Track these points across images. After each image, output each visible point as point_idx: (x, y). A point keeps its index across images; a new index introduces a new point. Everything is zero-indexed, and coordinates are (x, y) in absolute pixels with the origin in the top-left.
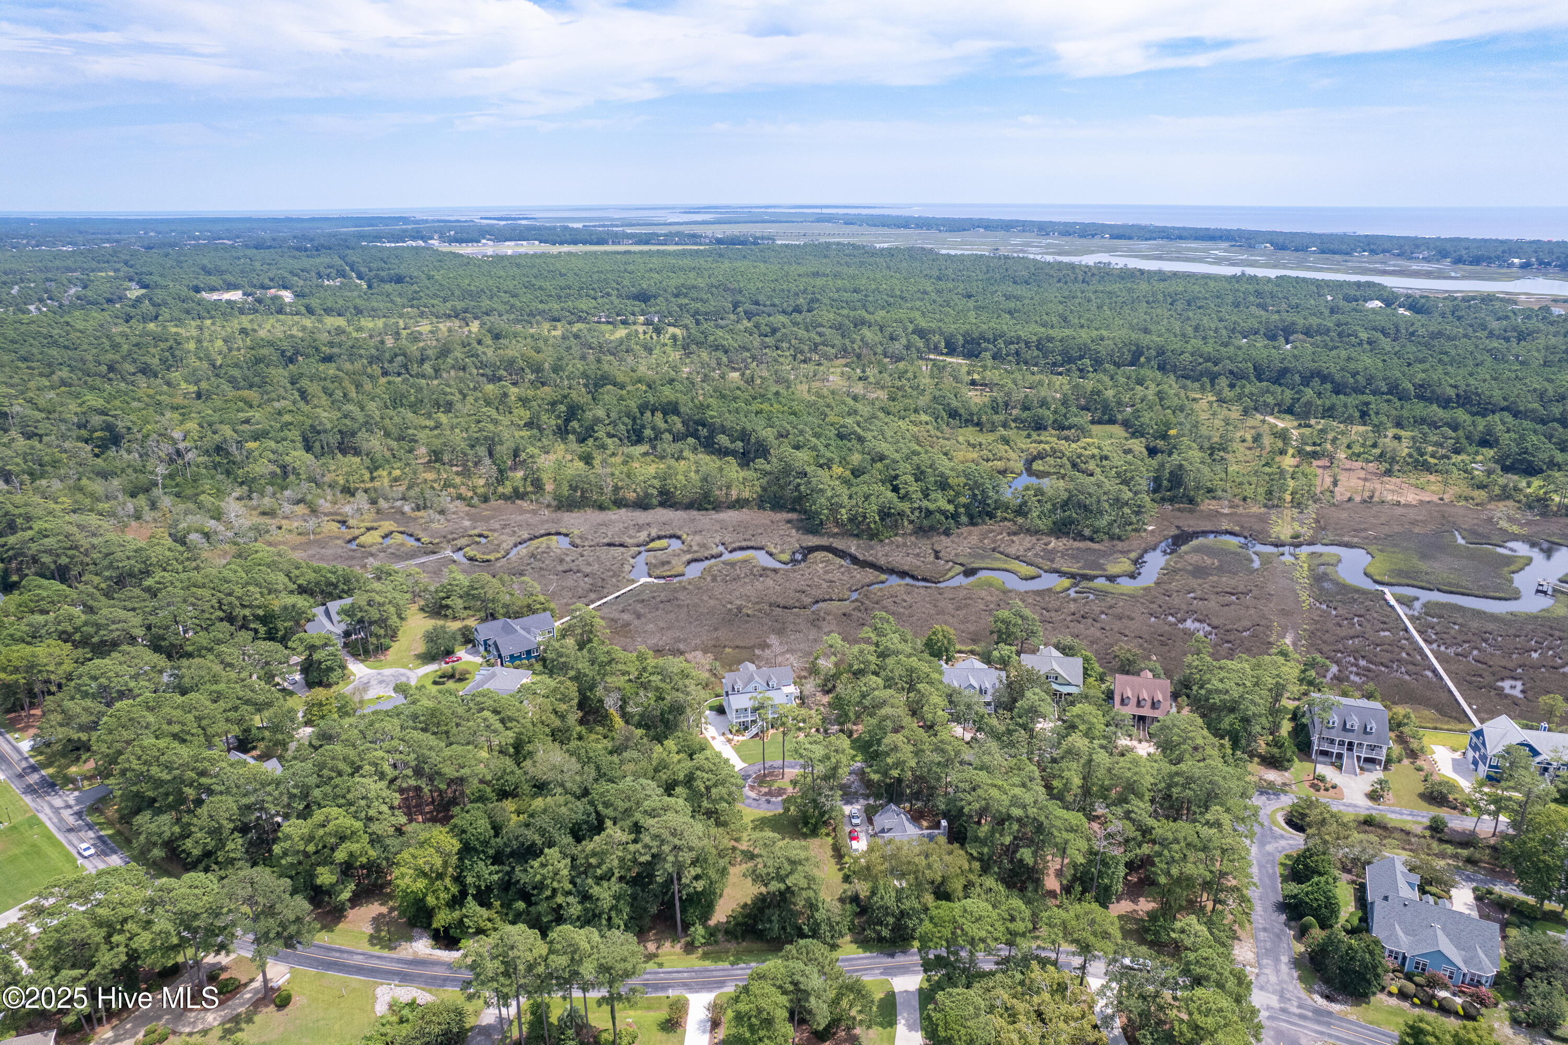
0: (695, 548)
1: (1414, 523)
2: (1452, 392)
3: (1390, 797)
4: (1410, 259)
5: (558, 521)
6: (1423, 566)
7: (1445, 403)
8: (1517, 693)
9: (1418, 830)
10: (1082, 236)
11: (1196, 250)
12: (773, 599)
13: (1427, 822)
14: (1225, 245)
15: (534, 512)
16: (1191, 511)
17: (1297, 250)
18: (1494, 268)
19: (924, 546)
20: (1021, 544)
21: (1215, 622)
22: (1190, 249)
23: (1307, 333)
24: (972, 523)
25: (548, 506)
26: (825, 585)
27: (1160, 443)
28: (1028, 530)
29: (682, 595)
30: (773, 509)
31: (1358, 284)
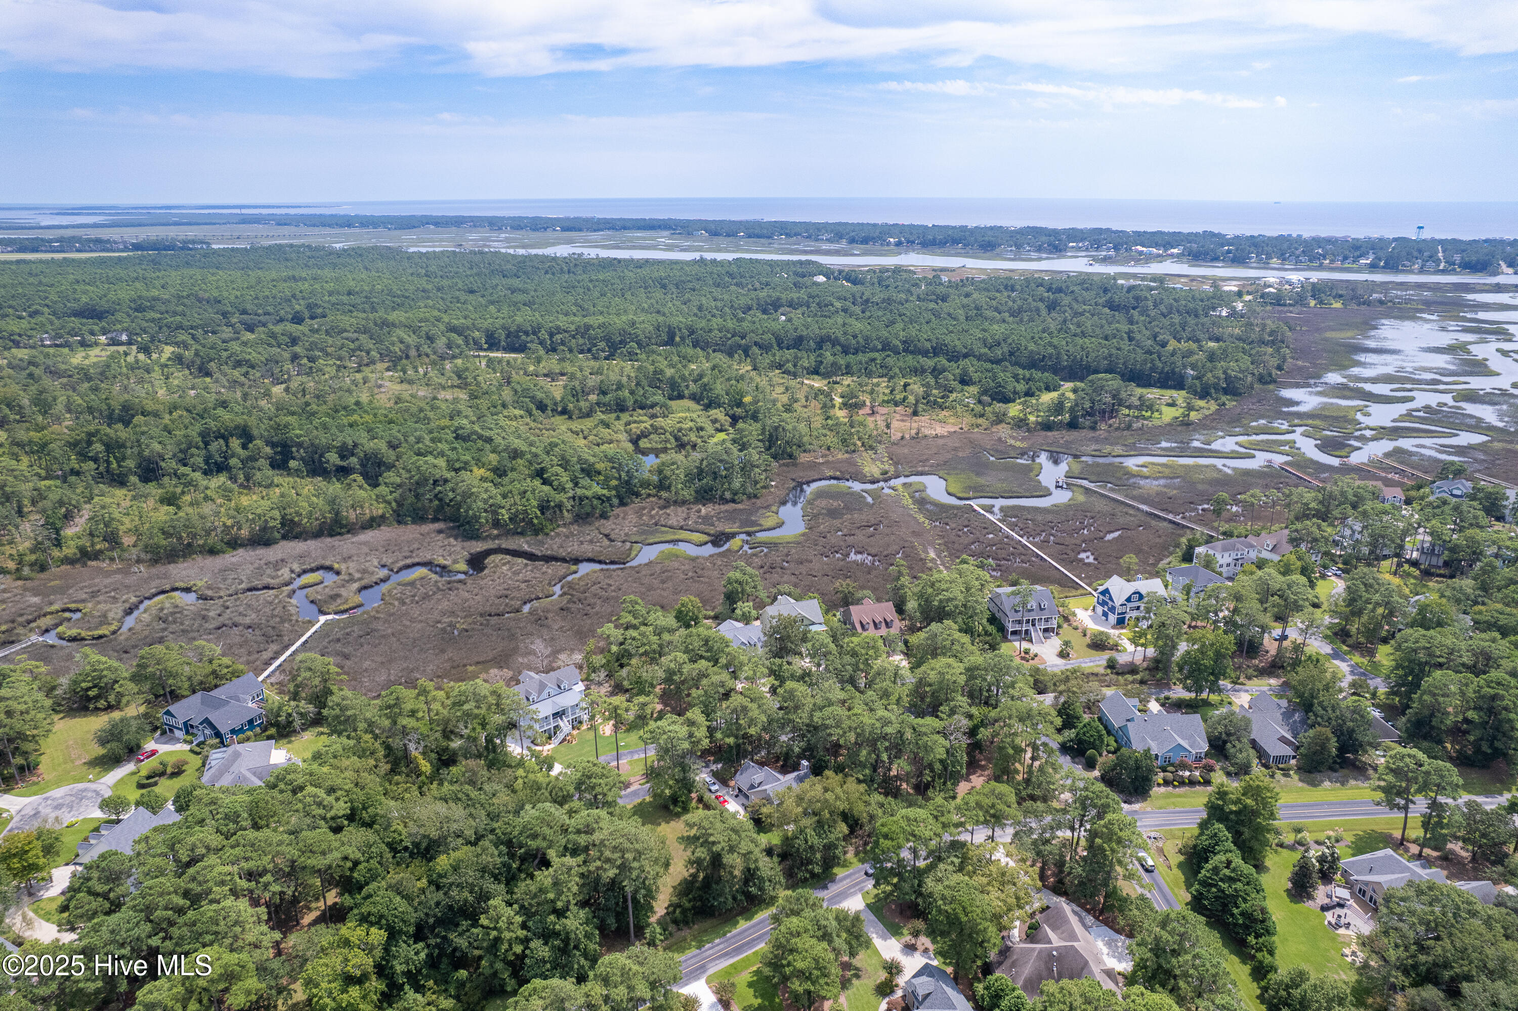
0: (357, 575)
1: (955, 449)
2: (928, 345)
3: (1072, 654)
4: (817, 240)
5: (166, 576)
6: (982, 480)
7: (925, 353)
8: (1091, 560)
9: (1102, 671)
10: (535, 229)
11: (644, 239)
12: (481, 609)
13: (1105, 663)
14: (666, 233)
15: (125, 572)
16: (795, 465)
17: (728, 235)
18: (878, 247)
19: (591, 532)
20: (676, 515)
21: (873, 552)
22: (638, 238)
23: (791, 305)
24: (622, 504)
25: (139, 561)
26: (523, 586)
27: (739, 411)
28: (675, 502)
29: (379, 626)
30: (414, 522)
31: (801, 262)
